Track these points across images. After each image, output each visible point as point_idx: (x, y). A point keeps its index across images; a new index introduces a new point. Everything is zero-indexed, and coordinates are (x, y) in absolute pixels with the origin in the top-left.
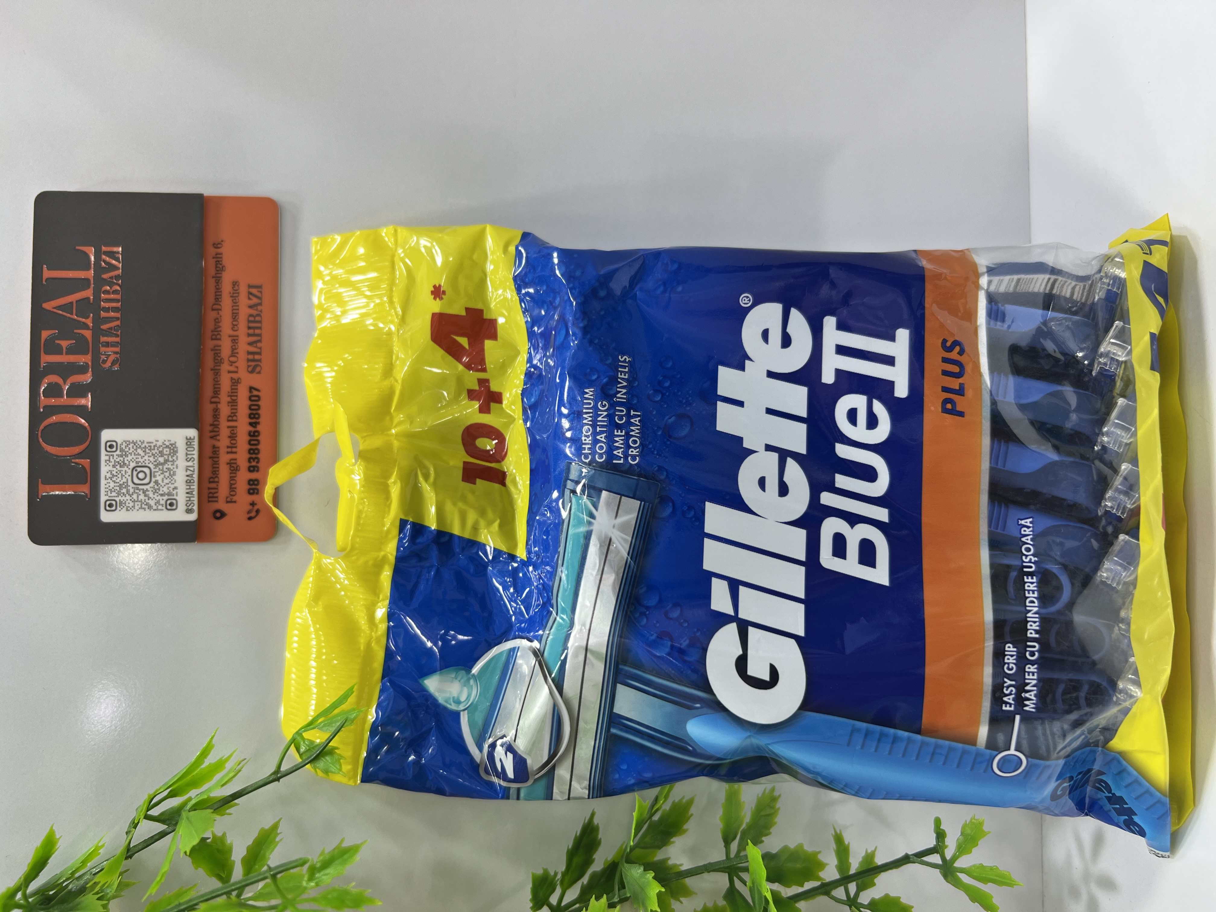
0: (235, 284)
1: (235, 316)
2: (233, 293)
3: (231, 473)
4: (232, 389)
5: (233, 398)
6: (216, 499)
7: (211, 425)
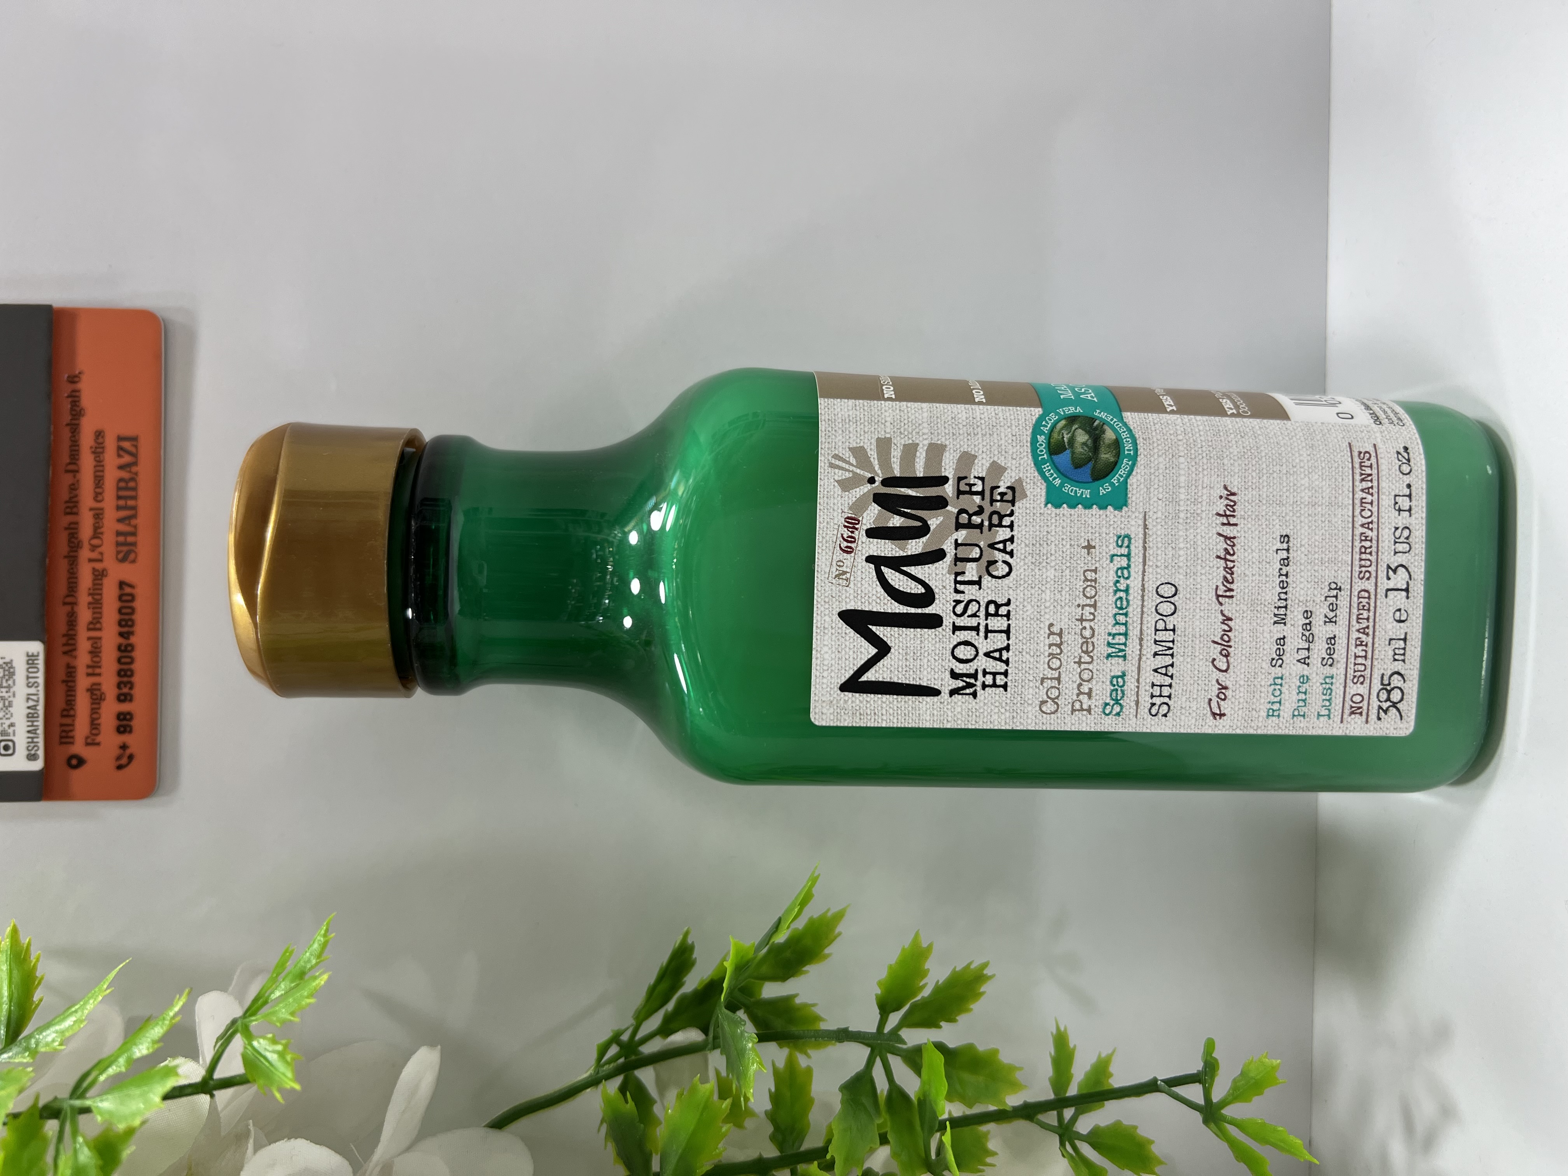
0: (99, 434)
1: (99, 481)
2: (96, 448)
3: (92, 704)
4: (94, 584)
5: (96, 597)
6: (71, 740)
7: (64, 636)
